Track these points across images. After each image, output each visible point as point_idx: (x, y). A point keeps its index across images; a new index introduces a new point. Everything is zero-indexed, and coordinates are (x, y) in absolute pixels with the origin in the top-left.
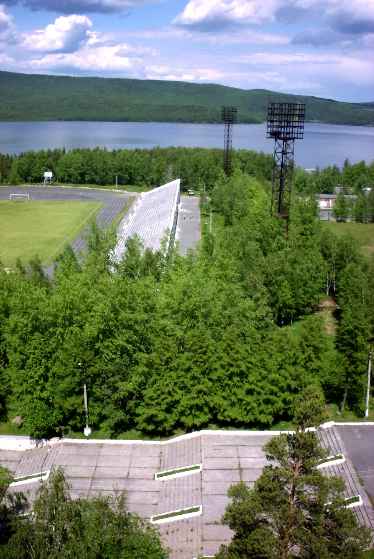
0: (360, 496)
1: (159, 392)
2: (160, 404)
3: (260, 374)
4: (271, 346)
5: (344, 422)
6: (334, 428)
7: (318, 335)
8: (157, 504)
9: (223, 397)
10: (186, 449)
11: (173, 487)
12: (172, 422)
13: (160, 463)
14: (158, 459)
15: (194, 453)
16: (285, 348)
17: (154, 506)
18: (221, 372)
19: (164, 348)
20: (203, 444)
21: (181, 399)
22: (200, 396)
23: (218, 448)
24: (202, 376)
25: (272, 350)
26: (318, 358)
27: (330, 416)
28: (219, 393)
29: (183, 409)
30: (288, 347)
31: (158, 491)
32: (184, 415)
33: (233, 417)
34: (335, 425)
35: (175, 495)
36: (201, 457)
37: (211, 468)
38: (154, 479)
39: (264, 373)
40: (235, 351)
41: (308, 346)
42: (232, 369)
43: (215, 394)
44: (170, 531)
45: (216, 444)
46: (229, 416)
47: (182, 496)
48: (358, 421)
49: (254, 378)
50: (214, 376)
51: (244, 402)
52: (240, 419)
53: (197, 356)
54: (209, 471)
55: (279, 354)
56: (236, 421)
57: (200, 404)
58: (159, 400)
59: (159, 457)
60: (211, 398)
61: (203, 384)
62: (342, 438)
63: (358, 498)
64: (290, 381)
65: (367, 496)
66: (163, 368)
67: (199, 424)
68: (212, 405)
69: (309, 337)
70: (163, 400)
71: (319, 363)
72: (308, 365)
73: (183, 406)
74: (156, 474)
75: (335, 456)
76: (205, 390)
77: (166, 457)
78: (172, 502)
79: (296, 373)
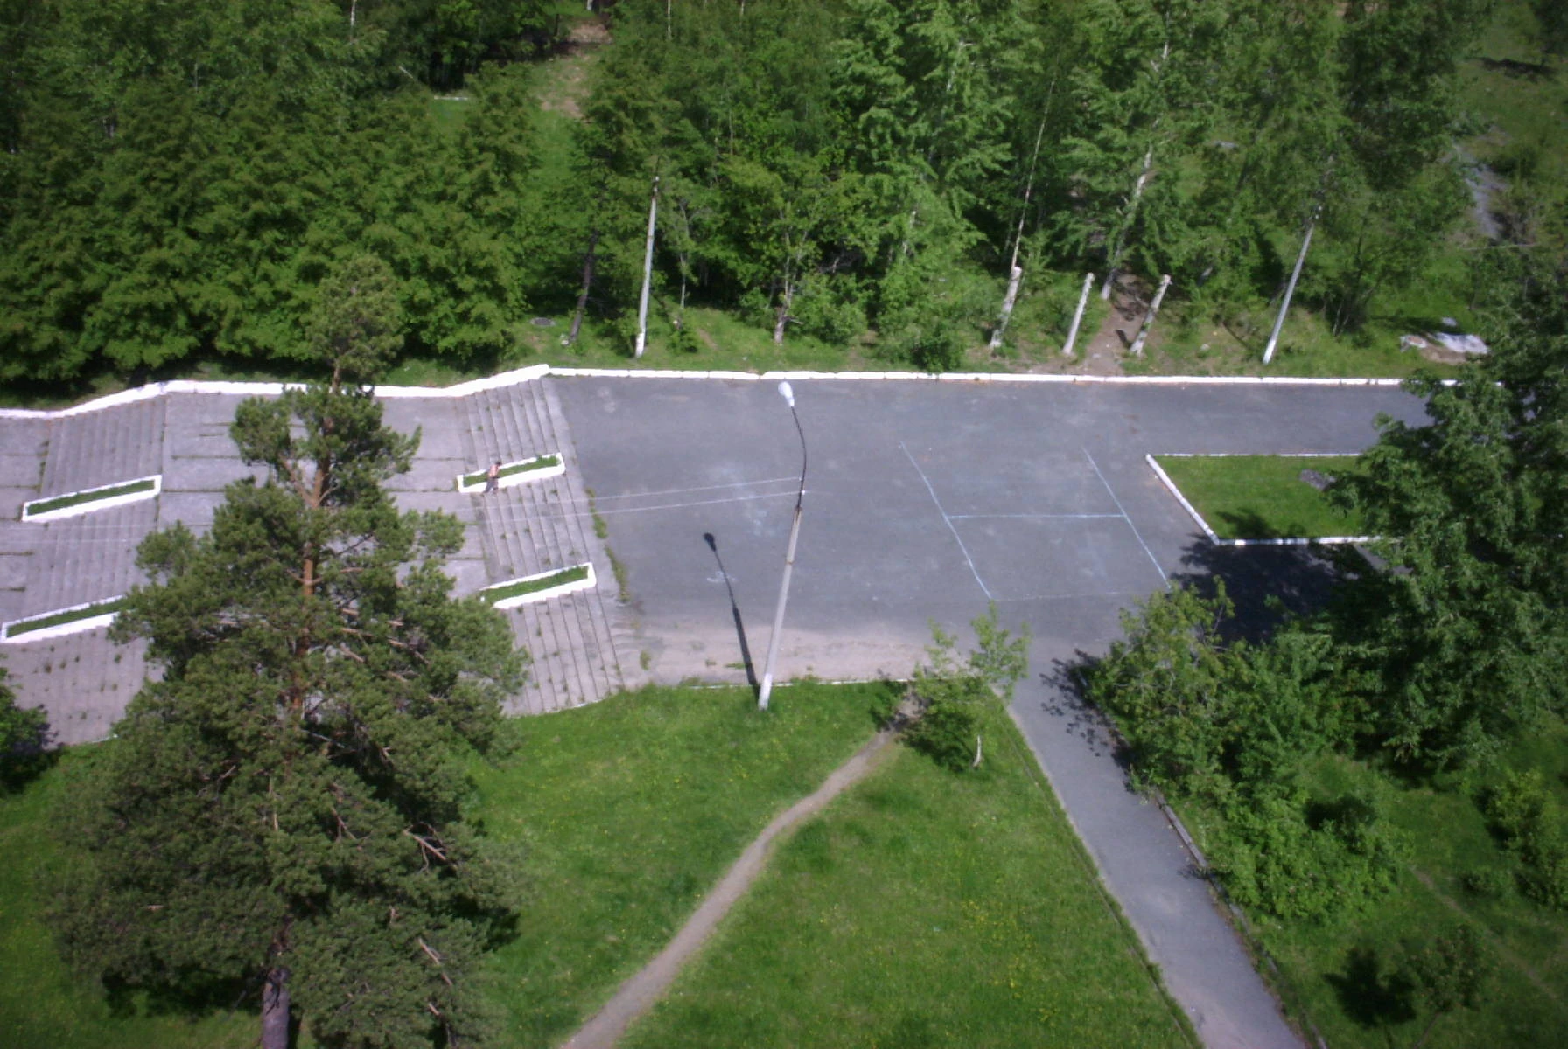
0: (590, 565)
1: (35, 266)
2: (40, 303)
3: (342, 223)
4: (374, 144)
5: (576, 366)
6: (547, 384)
7: (513, 118)
8: (22, 589)
9: (232, 286)
10: (121, 434)
11: (73, 541)
12: (77, 356)
13: (41, 473)
14: (37, 462)
15: (144, 445)
16: (416, 149)
17: (15, 595)
18: (223, 213)
19: (50, 134)
20: (169, 418)
21: (103, 288)
22: (162, 282)
23: (214, 430)
24: (168, 222)
25: (378, 153)
26: (508, 184)
27: (540, 348)
28: (219, 272)
29: (110, 318)
30: (424, 149)
31: (29, 554)
32: (116, 337)
33: (260, 344)
34: (549, 375)
35: (76, 562)
36: (161, 455)
37: (185, 487)
38: (19, 518)
39: (355, 219)
40: (265, 152)
41: (482, 149)
42: (257, 206)
43: (209, 276)
44: (56, 664)
45: (208, 419)
46: (251, 343)
47: (97, 565)
48: (614, 366)
49: (324, 233)
50: (204, 224)
51: (293, 303)
52: (281, 349)
53: (151, 161)
54: (182, 496)
55: (396, 168)
56: (270, 357)
57: (161, 306)
58: (37, 291)
59: (40, 455)
60: (196, 288)
61: (171, 246)
62: (564, 410)
63: (586, 569)
64: (424, 248)
65: (609, 566)
66: (48, 193)
67: (157, 363)
68: (197, 307)
69: (488, 122)
70: (46, 290)
71: (511, 200)
72: (479, 202)
73: (108, 310)
74: (27, 504)
75: (540, 459)
76: (177, 262)
77: (58, 456)
78: (67, 584)
79: (444, 225)
